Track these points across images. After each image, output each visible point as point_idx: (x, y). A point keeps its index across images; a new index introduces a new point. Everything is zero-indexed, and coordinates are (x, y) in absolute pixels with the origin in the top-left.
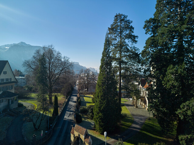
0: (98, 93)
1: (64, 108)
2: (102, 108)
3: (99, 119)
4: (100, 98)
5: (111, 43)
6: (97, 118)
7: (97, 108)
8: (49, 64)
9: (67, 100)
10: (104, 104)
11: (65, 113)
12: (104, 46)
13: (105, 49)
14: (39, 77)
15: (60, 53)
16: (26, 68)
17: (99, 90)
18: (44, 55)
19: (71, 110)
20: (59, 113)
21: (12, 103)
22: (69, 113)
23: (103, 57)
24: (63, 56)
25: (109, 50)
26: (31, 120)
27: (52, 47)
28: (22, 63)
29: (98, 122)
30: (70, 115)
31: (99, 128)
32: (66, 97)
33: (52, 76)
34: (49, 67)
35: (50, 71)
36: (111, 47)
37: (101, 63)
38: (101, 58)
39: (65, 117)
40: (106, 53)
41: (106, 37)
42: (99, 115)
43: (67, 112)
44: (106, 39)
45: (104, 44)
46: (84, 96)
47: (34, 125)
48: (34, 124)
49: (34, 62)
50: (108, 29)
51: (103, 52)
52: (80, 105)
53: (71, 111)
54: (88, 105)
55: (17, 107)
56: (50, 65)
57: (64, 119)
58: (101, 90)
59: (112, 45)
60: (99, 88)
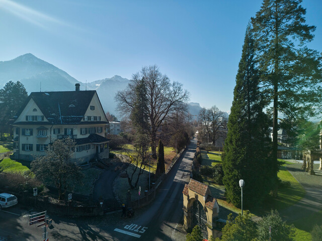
0: (232, 136)
1: (174, 165)
2: (239, 161)
3: (232, 180)
4: (234, 143)
5: (257, 45)
6: (230, 179)
7: (228, 161)
8: (152, 95)
9: (178, 155)
10: (243, 154)
11: (176, 172)
12: (243, 51)
13: (245, 57)
14: (136, 114)
15: (167, 78)
16: (119, 102)
17: (232, 130)
18: (143, 81)
19: (186, 169)
20: (167, 171)
21: (102, 150)
22: (182, 172)
23: (240, 71)
24: (171, 82)
25: (252, 56)
26: (126, 176)
27: (156, 69)
28: (115, 96)
29: (231, 186)
30: (184, 175)
31: (232, 197)
32: (177, 150)
33: (156, 115)
34: (152, 100)
35: (152, 105)
36: (257, 52)
37: (237, 83)
38: (237, 73)
39: (176, 177)
40: (246, 63)
41: (247, 35)
42: (233, 173)
43: (178, 171)
44: (246, 37)
45: (243, 47)
46: (208, 153)
47: (130, 181)
48: (129, 179)
49: (130, 94)
50: (251, 21)
51: (241, 61)
52: (201, 164)
53: (185, 171)
54: (213, 164)
55: (108, 158)
56: (152, 97)
57: (174, 180)
58: (237, 130)
59: (259, 49)
60: (231, 126)
